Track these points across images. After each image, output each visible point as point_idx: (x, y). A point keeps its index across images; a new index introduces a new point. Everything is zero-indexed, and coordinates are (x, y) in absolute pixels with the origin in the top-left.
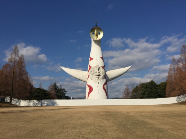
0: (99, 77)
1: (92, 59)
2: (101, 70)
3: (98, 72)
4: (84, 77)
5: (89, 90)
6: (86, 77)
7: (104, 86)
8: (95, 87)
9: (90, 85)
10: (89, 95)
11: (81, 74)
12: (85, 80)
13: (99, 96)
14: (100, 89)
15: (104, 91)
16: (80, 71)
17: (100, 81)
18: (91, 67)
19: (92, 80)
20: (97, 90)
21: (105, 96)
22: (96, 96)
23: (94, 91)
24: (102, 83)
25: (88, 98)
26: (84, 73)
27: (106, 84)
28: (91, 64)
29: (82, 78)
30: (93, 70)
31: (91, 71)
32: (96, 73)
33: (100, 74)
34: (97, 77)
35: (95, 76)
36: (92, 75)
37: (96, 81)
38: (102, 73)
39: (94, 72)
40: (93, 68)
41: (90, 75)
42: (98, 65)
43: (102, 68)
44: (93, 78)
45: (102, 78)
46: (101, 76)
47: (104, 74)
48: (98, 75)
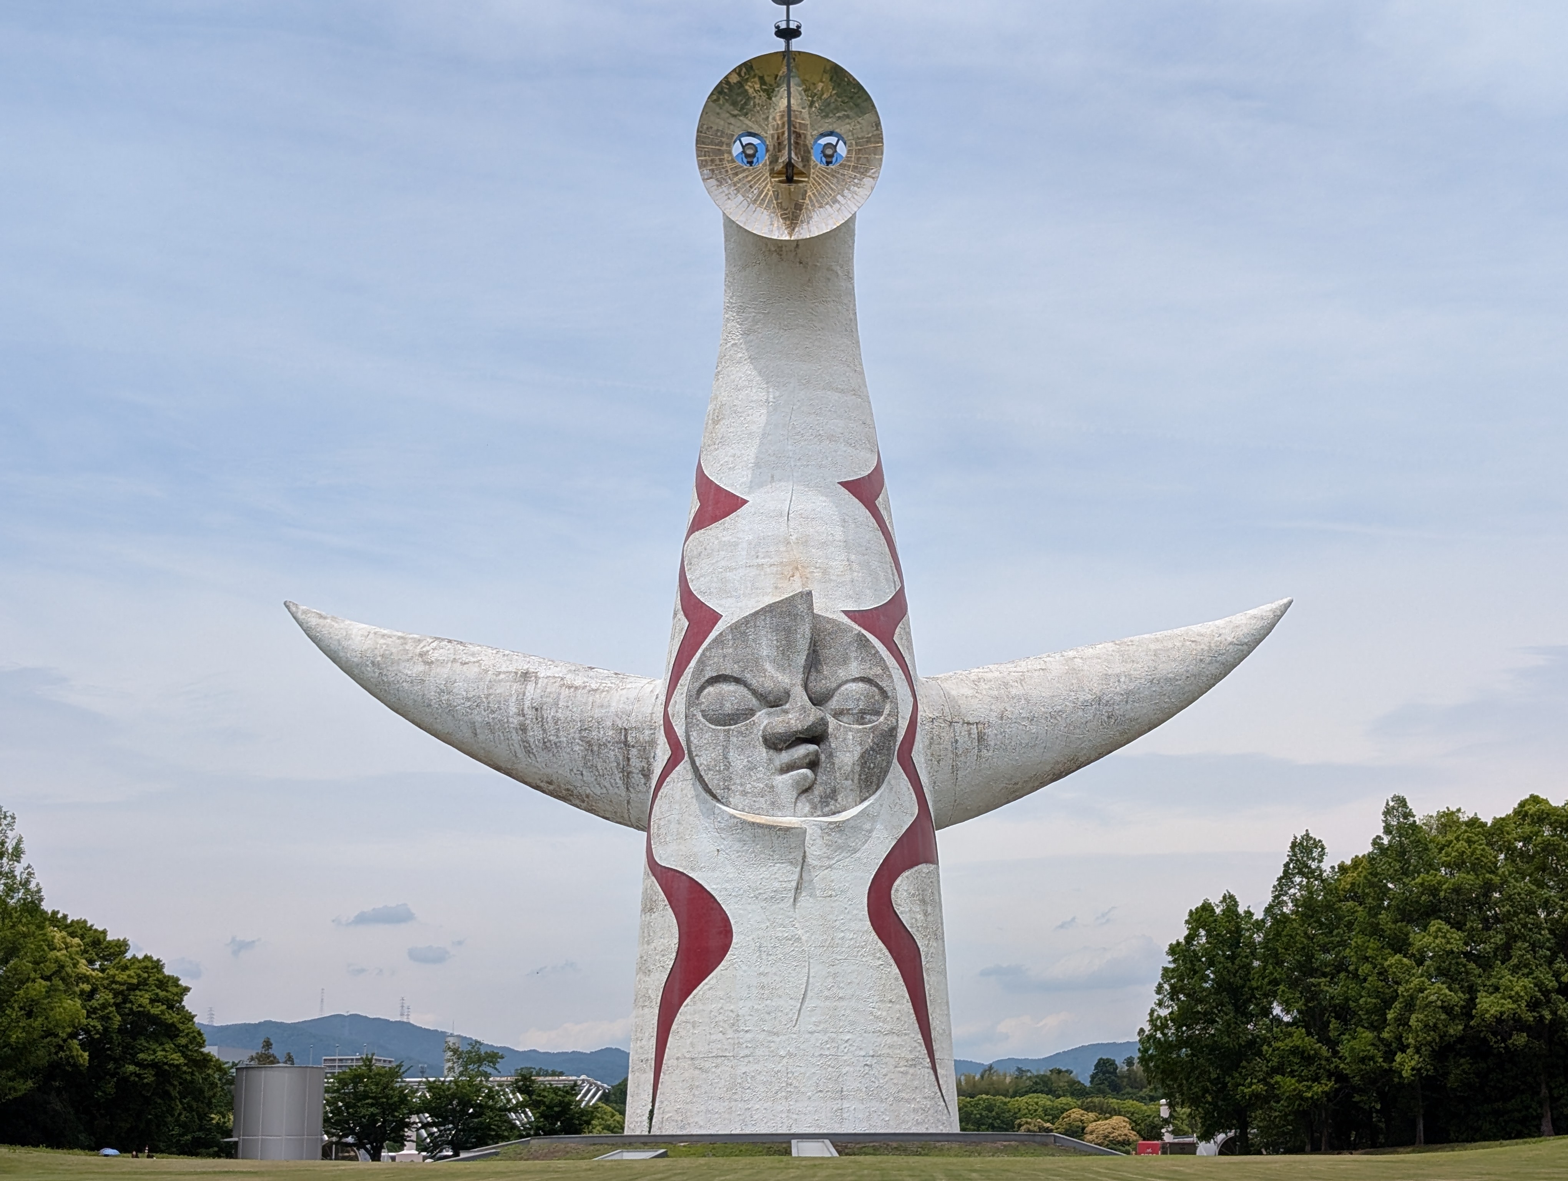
2: (855, 668)
3: (800, 697)
4: (613, 754)
5: (677, 941)
6: (634, 752)
7: (893, 892)
8: (765, 896)
9: (693, 869)
10: (679, 1018)
11: (569, 713)
12: (628, 802)
13: (807, 1036)
14: (825, 937)
15: (892, 962)
16: (554, 677)
17: (830, 823)
18: (715, 617)
19: (714, 802)
20: (790, 940)
21: (906, 1026)
22: (777, 1034)
23: (750, 966)
24: (864, 843)
25: (664, 1062)
26: (614, 704)
27: (920, 866)
28: (715, 579)
29: (588, 776)
31: (703, 680)
32: (784, 707)
33: (823, 722)
34: (786, 757)
35: (763, 753)
36: (725, 731)
37: (771, 812)
38: (863, 712)
39: (749, 695)
40: (741, 629)
41: (694, 735)
42: (809, 594)
43: (865, 637)
44: (731, 770)
45: (857, 776)
46: (848, 754)
47: (882, 719)
48: (801, 736)
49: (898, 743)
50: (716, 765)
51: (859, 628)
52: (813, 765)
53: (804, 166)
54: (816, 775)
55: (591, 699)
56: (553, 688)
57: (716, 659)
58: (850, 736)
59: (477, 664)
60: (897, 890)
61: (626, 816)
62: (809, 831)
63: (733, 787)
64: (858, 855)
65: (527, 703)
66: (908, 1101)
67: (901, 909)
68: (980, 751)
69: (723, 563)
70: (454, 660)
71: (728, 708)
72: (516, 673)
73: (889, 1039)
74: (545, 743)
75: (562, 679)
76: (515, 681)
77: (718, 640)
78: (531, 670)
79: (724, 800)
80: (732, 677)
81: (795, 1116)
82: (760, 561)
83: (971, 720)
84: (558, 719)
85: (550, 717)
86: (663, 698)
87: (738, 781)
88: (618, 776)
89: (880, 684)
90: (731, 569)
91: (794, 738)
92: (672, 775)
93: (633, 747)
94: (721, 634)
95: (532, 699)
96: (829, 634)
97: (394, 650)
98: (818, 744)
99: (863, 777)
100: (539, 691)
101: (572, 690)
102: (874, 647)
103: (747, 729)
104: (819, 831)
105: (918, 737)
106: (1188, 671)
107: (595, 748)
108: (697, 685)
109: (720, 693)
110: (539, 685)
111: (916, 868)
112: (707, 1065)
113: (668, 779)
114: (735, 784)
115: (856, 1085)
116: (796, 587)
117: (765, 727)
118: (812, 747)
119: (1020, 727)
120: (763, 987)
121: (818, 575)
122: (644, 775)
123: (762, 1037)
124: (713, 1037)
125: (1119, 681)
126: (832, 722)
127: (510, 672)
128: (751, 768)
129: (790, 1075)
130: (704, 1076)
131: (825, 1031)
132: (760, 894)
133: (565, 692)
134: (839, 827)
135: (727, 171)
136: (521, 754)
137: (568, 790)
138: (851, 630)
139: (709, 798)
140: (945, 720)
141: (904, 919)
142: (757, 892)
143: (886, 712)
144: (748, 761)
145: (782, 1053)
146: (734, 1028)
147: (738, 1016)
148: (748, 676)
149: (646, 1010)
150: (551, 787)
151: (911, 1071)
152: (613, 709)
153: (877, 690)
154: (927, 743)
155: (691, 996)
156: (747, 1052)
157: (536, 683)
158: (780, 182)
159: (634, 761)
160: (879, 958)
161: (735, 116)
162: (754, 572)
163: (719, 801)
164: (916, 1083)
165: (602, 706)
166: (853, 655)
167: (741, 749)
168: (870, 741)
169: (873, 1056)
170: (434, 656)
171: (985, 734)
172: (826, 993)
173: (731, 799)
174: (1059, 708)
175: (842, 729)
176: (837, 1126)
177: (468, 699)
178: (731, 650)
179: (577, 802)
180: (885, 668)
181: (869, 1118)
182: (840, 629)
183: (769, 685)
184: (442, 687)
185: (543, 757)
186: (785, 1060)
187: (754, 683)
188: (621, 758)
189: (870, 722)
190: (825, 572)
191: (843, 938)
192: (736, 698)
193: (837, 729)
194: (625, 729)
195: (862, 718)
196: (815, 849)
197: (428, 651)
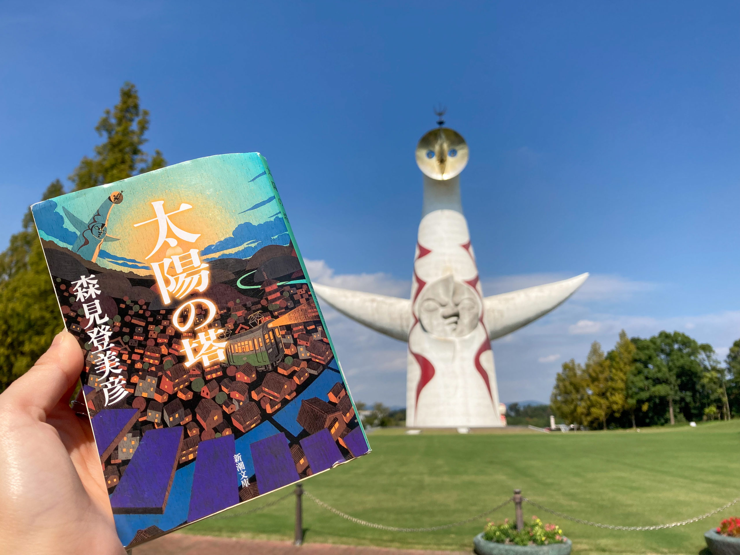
0: (456, 323)
1: (424, 252)
2: (466, 296)
3: (451, 304)
4: (398, 321)
5: (419, 373)
7: (480, 359)
8: (444, 360)
9: (424, 354)
10: (421, 394)
13: (459, 398)
14: (462, 371)
15: (482, 377)
17: (462, 339)
18: (425, 283)
19: (428, 334)
21: (486, 396)
22: (450, 398)
23: (441, 379)
24: (472, 345)
25: (418, 406)
26: (398, 307)
28: (425, 272)
30: (431, 296)
31: (424, 300)
32: (447, 307)
33: (458, 311)
34: (448, 321)
35: (442, 320)
36: (431, 314)
37: (445, 336)
38: (469, 308)
39: (437, 304)
41: (422, 316)
42: (452, 275)
43: (469, 288)
44: (432, 324)
45: (469, 326)
46: (466, 320)
47: (475, 310)
48: (452, 315)
49: (479, 317)
50: (428, 324)
54: (457, 326)
56: (381, 304)
57: (427, 294)
58: (467, 315)
62: (456, 341)
63: (433, 330)
64: (470, 348)
65: (374, 308)
66: (488, 417)
67: (482, 363)
68: (502, 318)
69: (427, 268)
71: (431, 308)
72: (370, 299)
74: (379, 318)
78: (374, 299)
79: (431, 333)
80: (432, 299)
82: (438, 267)
83: (499, 310)
85: (380, 311)
86: (411, 306)
89: (474, 300)
90: (429, 270)
91: (450, 315)
93: (404, 319)
94: (428, 288)
96: (458, 287)
98: (457, 317)
99: (471, 326)
102: (471, 291)
103: (437, 313)
104: (459, 342)
105: (484, 315)
107: (393, 320)
108: (422, 302)
109: (428, 303)
111: (486, 352)
112: (430, 407)
113: (414, 328)
114: (434, 328)
115: (473, 412)
116: (448, 274)
117: (442, 313)
120: (445, 385)
122: (407, 327)
123: (446, 399)
126: (461, 311)
128: (438, 324)
131: (463, 397)
134: (465, 341)
139: (426, 333)
140: (492, 311)
141: (484, 366)
143: (476, 308)
144: (437, 322)
148: (436, 298)
149: (411, 392)
151: (488, 408)
153: (473, 302)
154: (487, 317)
155: (424, 387)
156: (442, 403)
159: (404, 322)
162: (436, 270)
166: (466, 291)
167: (435, 319)
168: (472, 316)
169: (477, 404)
173: (433, 333)
178: (431, 292)
180: (475, 295)
182: (461, 285)
183: (442, 301)
184: (350, 304)
187: (438, 300)
189: (471, 311)
190: (456, 269)
191: (467, 372)
192: (433, 305)
193: (463, 313)
194: (401, 314)
195: (469, 310)
196: (458, 347)
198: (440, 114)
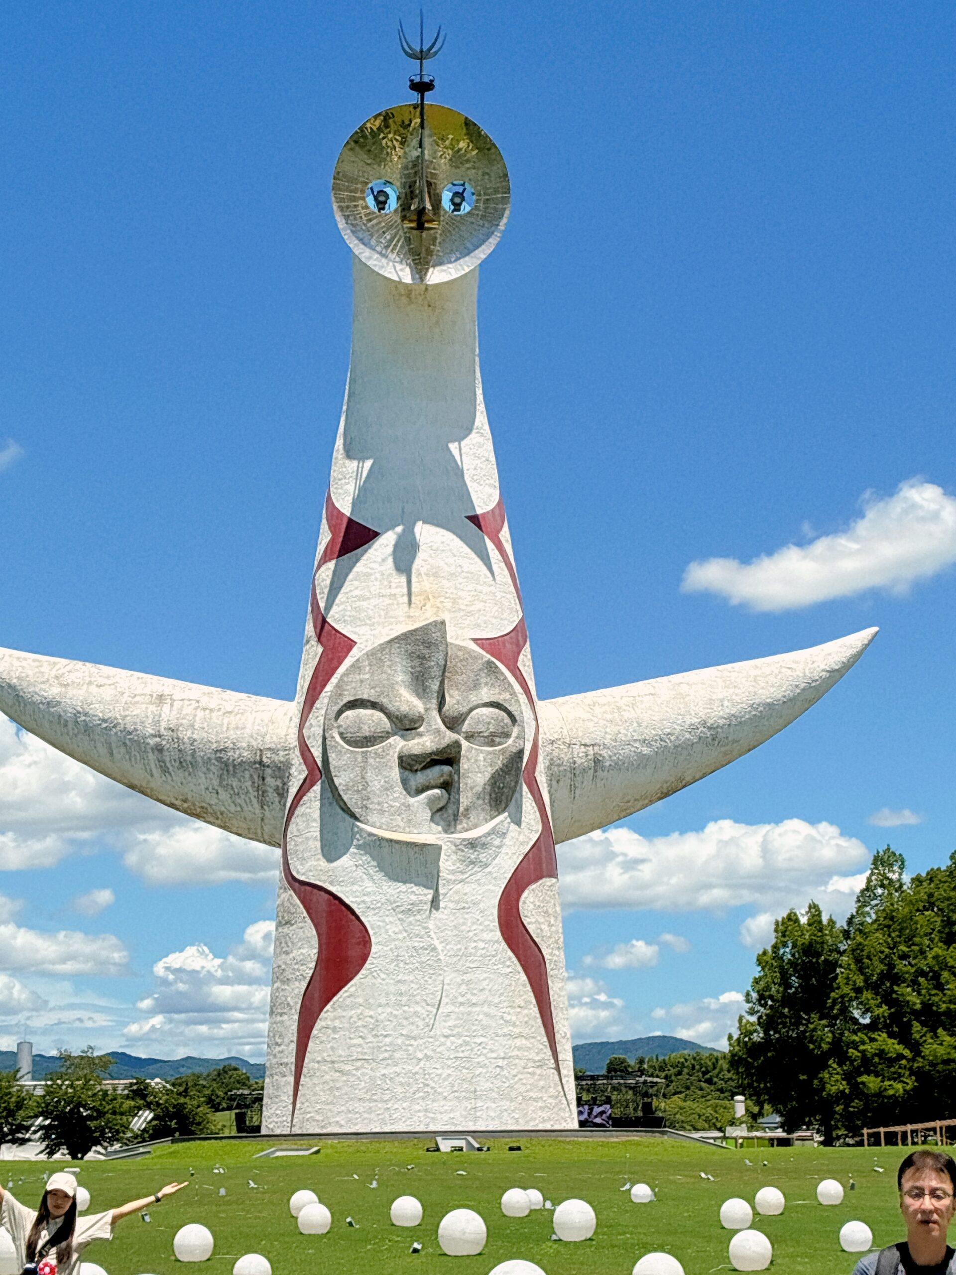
0: (446, 785)
3: (434, 722)
4: (249, 773)
5: (316, 951)
6: (269, 771)
7: (521, 904)
8: (402, 908)
9: (331, 883)
10: (319, 1024)
11: (205, 735)
12: (262, 820)
13: (443, 1040)
14: (459, 946)
15: (520, 968)
16: (190, 700)
17: (464, 840)
18: (350, 644)
19: (352, 820)
20: (426, 949)
21: (533, 1030)
22: (414, 1038)
23: (388, 975)
24: (494, 859)
25: (305, 1065)
26: (249, 726)
27: (544, 880)
28: (349, 608)
29: (224, 795)
30: (365, 694)
31: (342, 703)
32: (419, 730)
33: (457, 745)
34: (421, 778)
35: (400, 775)
36: (363, 752)
37: (407, 829)
38: (492, 735)
39: (386, 720)
40: (376, 655)
41: (332, 756)
42: (443, 623)
43: (494, 664)
44: (369, 789)
45: (487, 797)
46: (479, 775)
47: (510, 741)
48: (436, 757)
49: (524, 764)
50: (354, 786)
51: (489, 656)
52: (446, 786)
53: (434, 214)
54: (449, 794)
55: (226, 721)
56: (188, 710)
57: (354, 685)
58: (481, 757)
59: (113, 687)
60: (524, 902)
61: (259, 832)
62: (444, 848)
63: (371, 806)
64: (487, 870)
65: (164, 725)
66: (536, 1100)
67: (528, 920)
68: (596, 771)
69: (357, 592)
70: (90, 683)
71: (366, 731)
72: (151, 696)
73: (519, 1042)
74: (181, 762)
75: (198, 702)
76: (151, 703)
77: (355, 667)
78: (166, 693)
79: (362, 819)
80: (369, 701)
81: (432, 1115)
82: (393, 591)
83: (588, 742)
84: (195, 740)
85: (186, 738)
86: (297, 720)
87: (376, 801)
88: (253, 794)
89: (509, 708)
90: (365, 598)
91: (428, 760)
92: (309, 794)
93: (268, 766)
94: (358, 660)
95: (169, 720)
96: (461, 661)
97: (30, 673)
98: (451, 765)
99: (493, 796)
100: (174, 713)
101: (207, 712)
102: (502, 673)
103: (384, 751)
104: (453, 848)
105: (540, 758)
106: (784, 697)
107: (231, 768)
108: (336, 708)
109: (358, 716)
110: (175, 708)
111: (540, 882)
112: (347, 1068)
113: (305, 798)
114: (372, 803)
115: (488, 1085)
116: (428, 616)
117: (402, 748)
118: (447, 769)
119: (633, 749)
120: (401, 994)
121: (448, 605)
122: (279, 794)
123: (399, 1041)
124: (355, 1041)
125: (722, 705)
126: (465, 744)
127: (145, 695)
128: (388, 788)
129: (427, 1076)
130: (344, 1078)
131: (459, 1035)
132: (398, 906)
133: (200, 714)
134: (472, 844)
135: (361, 217)
136: (156, 772)
137: (202, 807)
138: (482, 657)
139: (347, 818)
140: (564, 743)
141: (531, 928)
142: (395, 905)
143: (514, 734)
144: (385, 782)
145: (420, 1055)
146: (374, 1033)
147: (377, 1021)
148: (384, 701)
149: (285, 1017)
150: (186, 805)
151: (538, 1071)
152: (248, 731)
153: (505, 715)
154: (547, 763)
155: (331, 1003)
156: (386, 1055)
157: (172, 705)
158: (412, 228)
159: (269, 780)
160: (509, 966)
161: (368, 164)
162: (387, 601)
163: (357, 819)
164: (542, 1083)
165: (237, 728)
166: (483, 680)
167: (379, 770)
168: (499, 762)
169: (504, 1058)
170: (71, 678)
171: (601, 755)
172: (461, 999)
173: (369, 818)
174: (668, 730)
175: (473, 751)
176: (471, 1123)
177: (105, 721)
178: (367, 676)
179: (211, 819)
180: (514, 694)
181: (500, 1117)
182: (471, 656)
183: (404, 709)
184: (79, 709)
185: (179, 776)
186: (422, 1063)
187: (391, 707)
188: (256, 777)
189: (500, 744)
190: (454, 602)
191: (475, 947)
192: (373, 721)
193: (470, 750)
194: (261, 750)
195: (493, 741)
196: (447, 864)
197: (63, 674)
198: (421, 56)
